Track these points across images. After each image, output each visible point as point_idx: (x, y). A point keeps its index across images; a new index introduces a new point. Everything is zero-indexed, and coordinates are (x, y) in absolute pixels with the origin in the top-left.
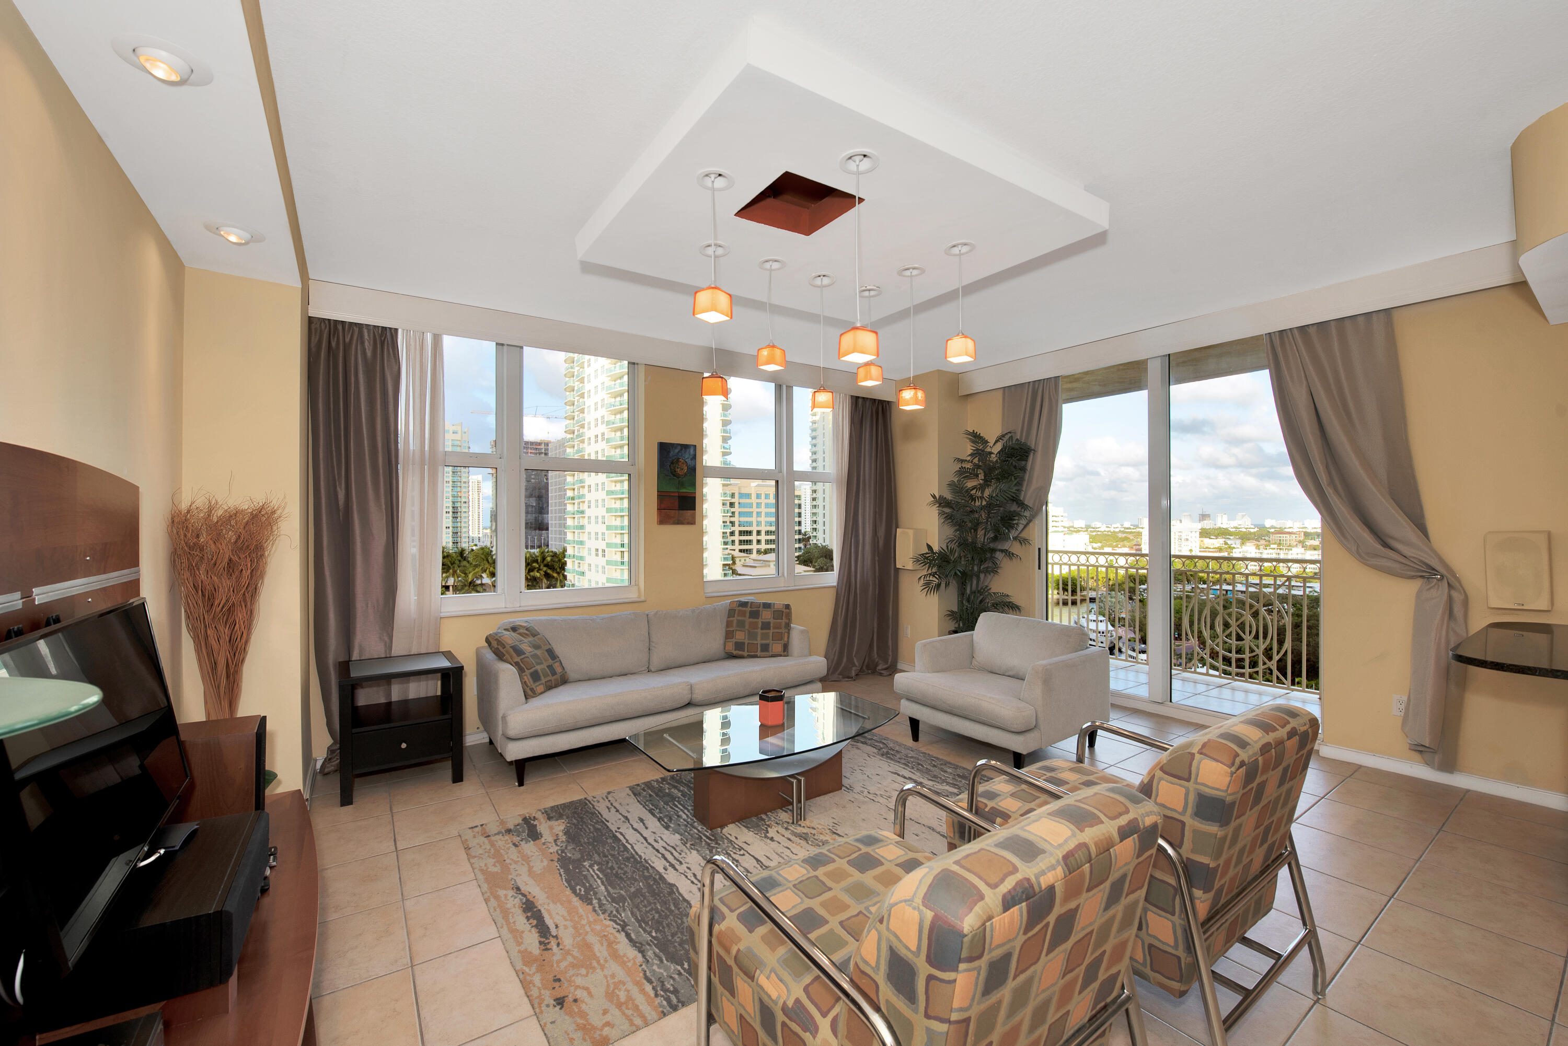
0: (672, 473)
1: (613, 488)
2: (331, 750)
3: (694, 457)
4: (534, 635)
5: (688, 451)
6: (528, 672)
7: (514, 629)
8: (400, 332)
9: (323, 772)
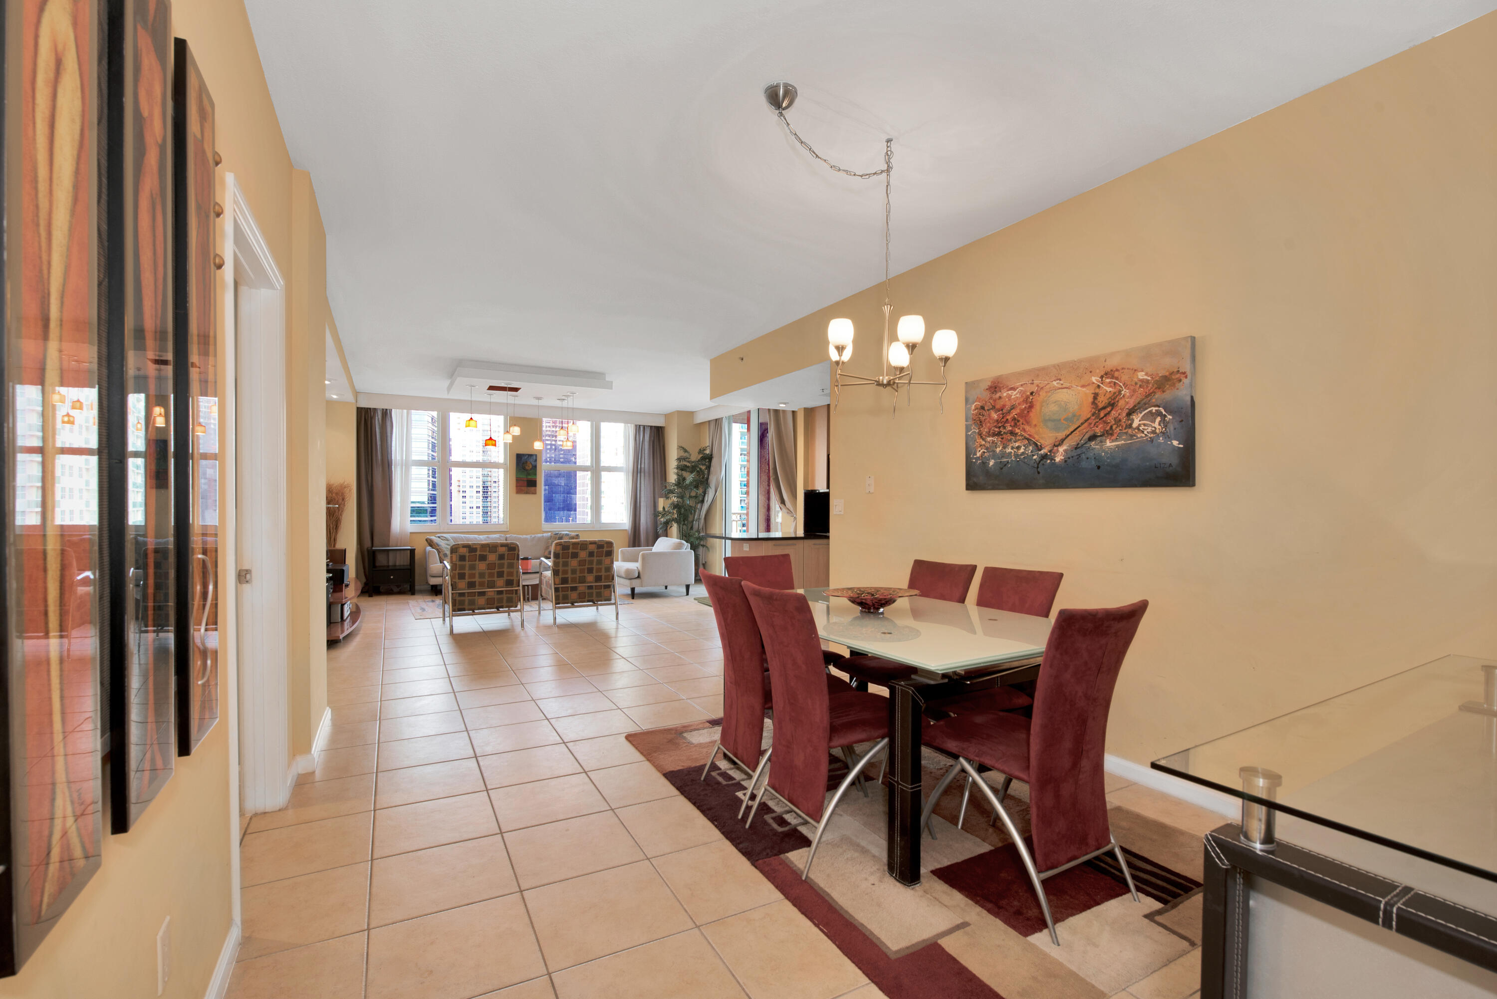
0: (524, 468)
2: (366, 581)
3: (536, 460)
8: (392, 409)
9: (364, 589)
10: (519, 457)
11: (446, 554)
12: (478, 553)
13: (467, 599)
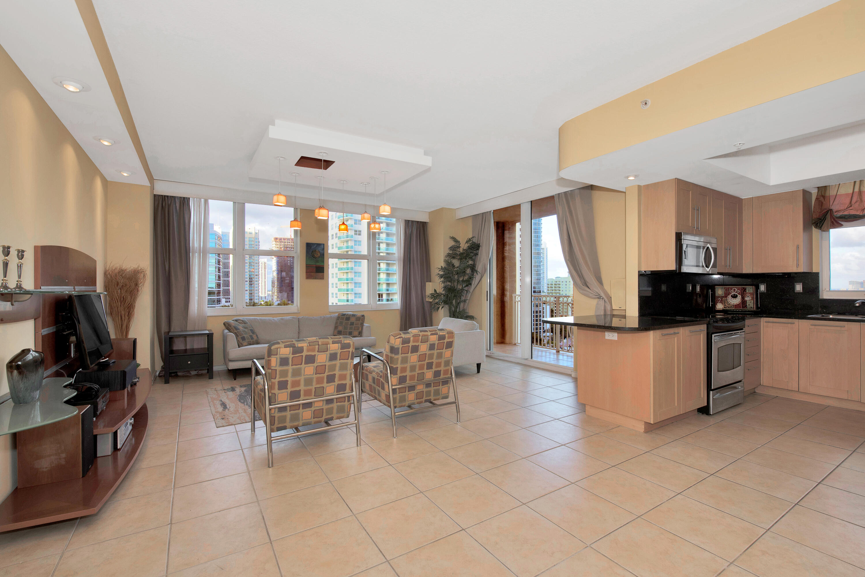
0: (312, 256)
1: (342, 266)
2: (162, 367)
3: (323, 249)
4: (245, 323)
5: (320, 246)
6: (240, 337)
7: (236, 321)
8: (191, 198)
9: (160, 376)
10: (309, 246)
11: (244, 337)
12: (305, 353)
13: (288, 414)
